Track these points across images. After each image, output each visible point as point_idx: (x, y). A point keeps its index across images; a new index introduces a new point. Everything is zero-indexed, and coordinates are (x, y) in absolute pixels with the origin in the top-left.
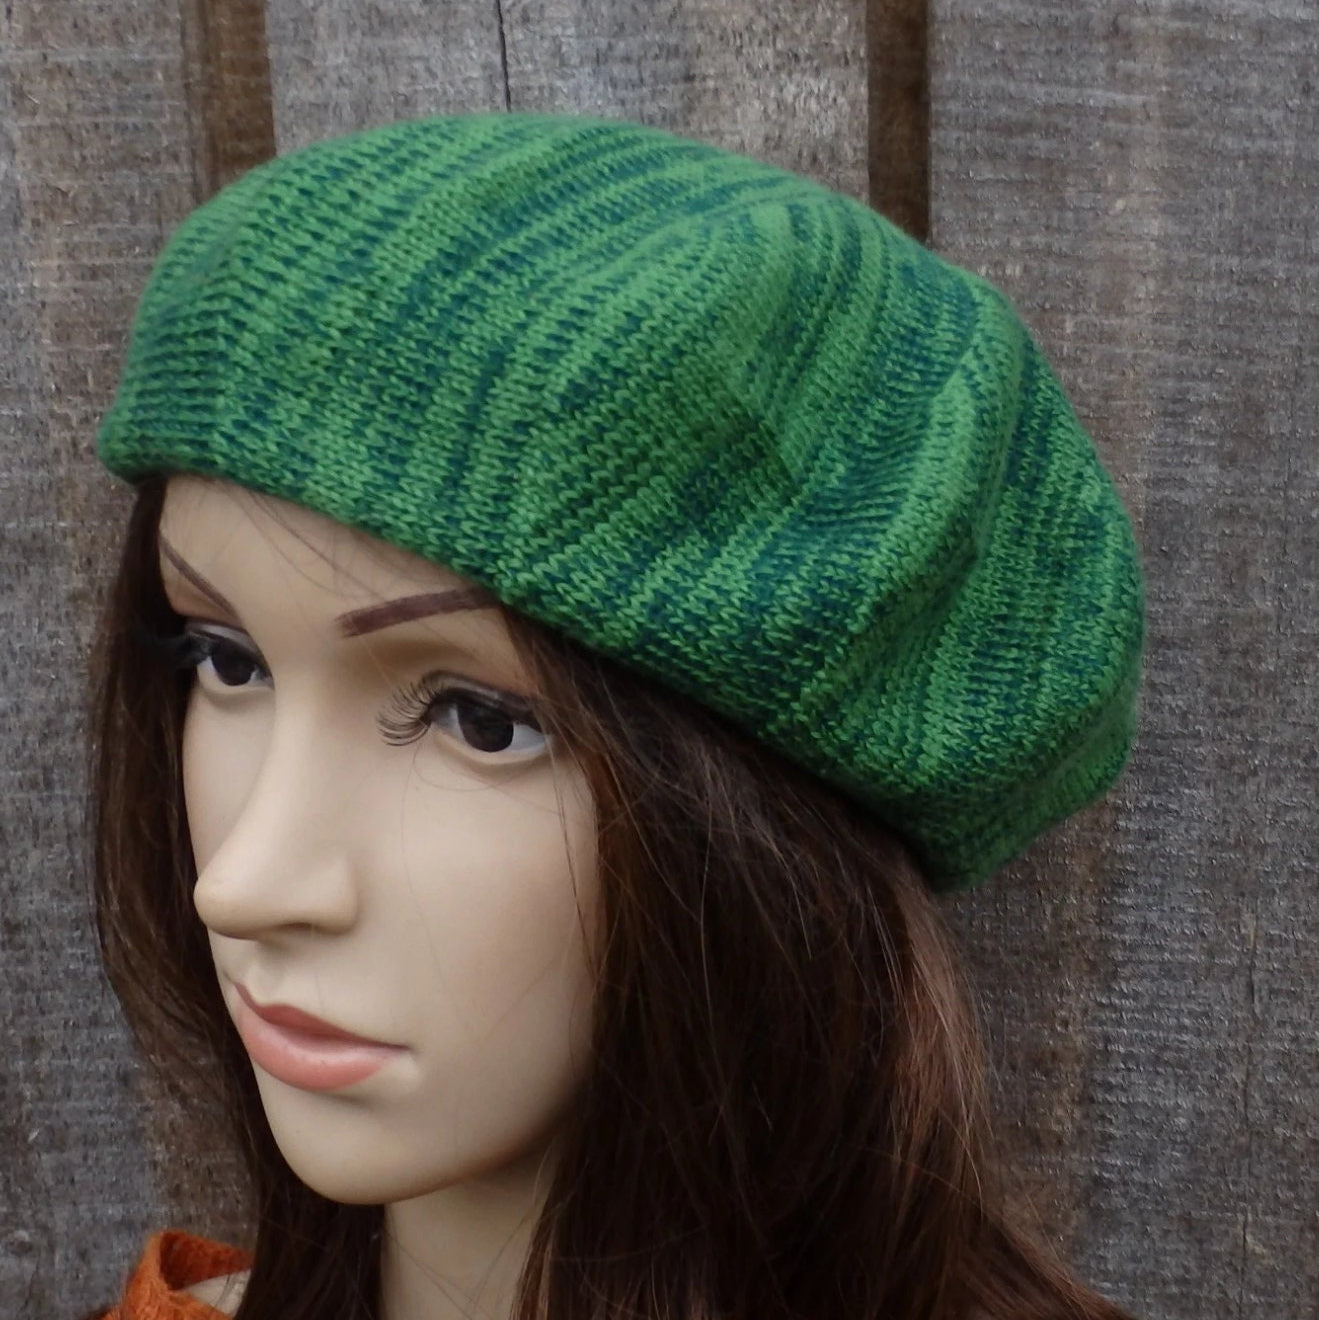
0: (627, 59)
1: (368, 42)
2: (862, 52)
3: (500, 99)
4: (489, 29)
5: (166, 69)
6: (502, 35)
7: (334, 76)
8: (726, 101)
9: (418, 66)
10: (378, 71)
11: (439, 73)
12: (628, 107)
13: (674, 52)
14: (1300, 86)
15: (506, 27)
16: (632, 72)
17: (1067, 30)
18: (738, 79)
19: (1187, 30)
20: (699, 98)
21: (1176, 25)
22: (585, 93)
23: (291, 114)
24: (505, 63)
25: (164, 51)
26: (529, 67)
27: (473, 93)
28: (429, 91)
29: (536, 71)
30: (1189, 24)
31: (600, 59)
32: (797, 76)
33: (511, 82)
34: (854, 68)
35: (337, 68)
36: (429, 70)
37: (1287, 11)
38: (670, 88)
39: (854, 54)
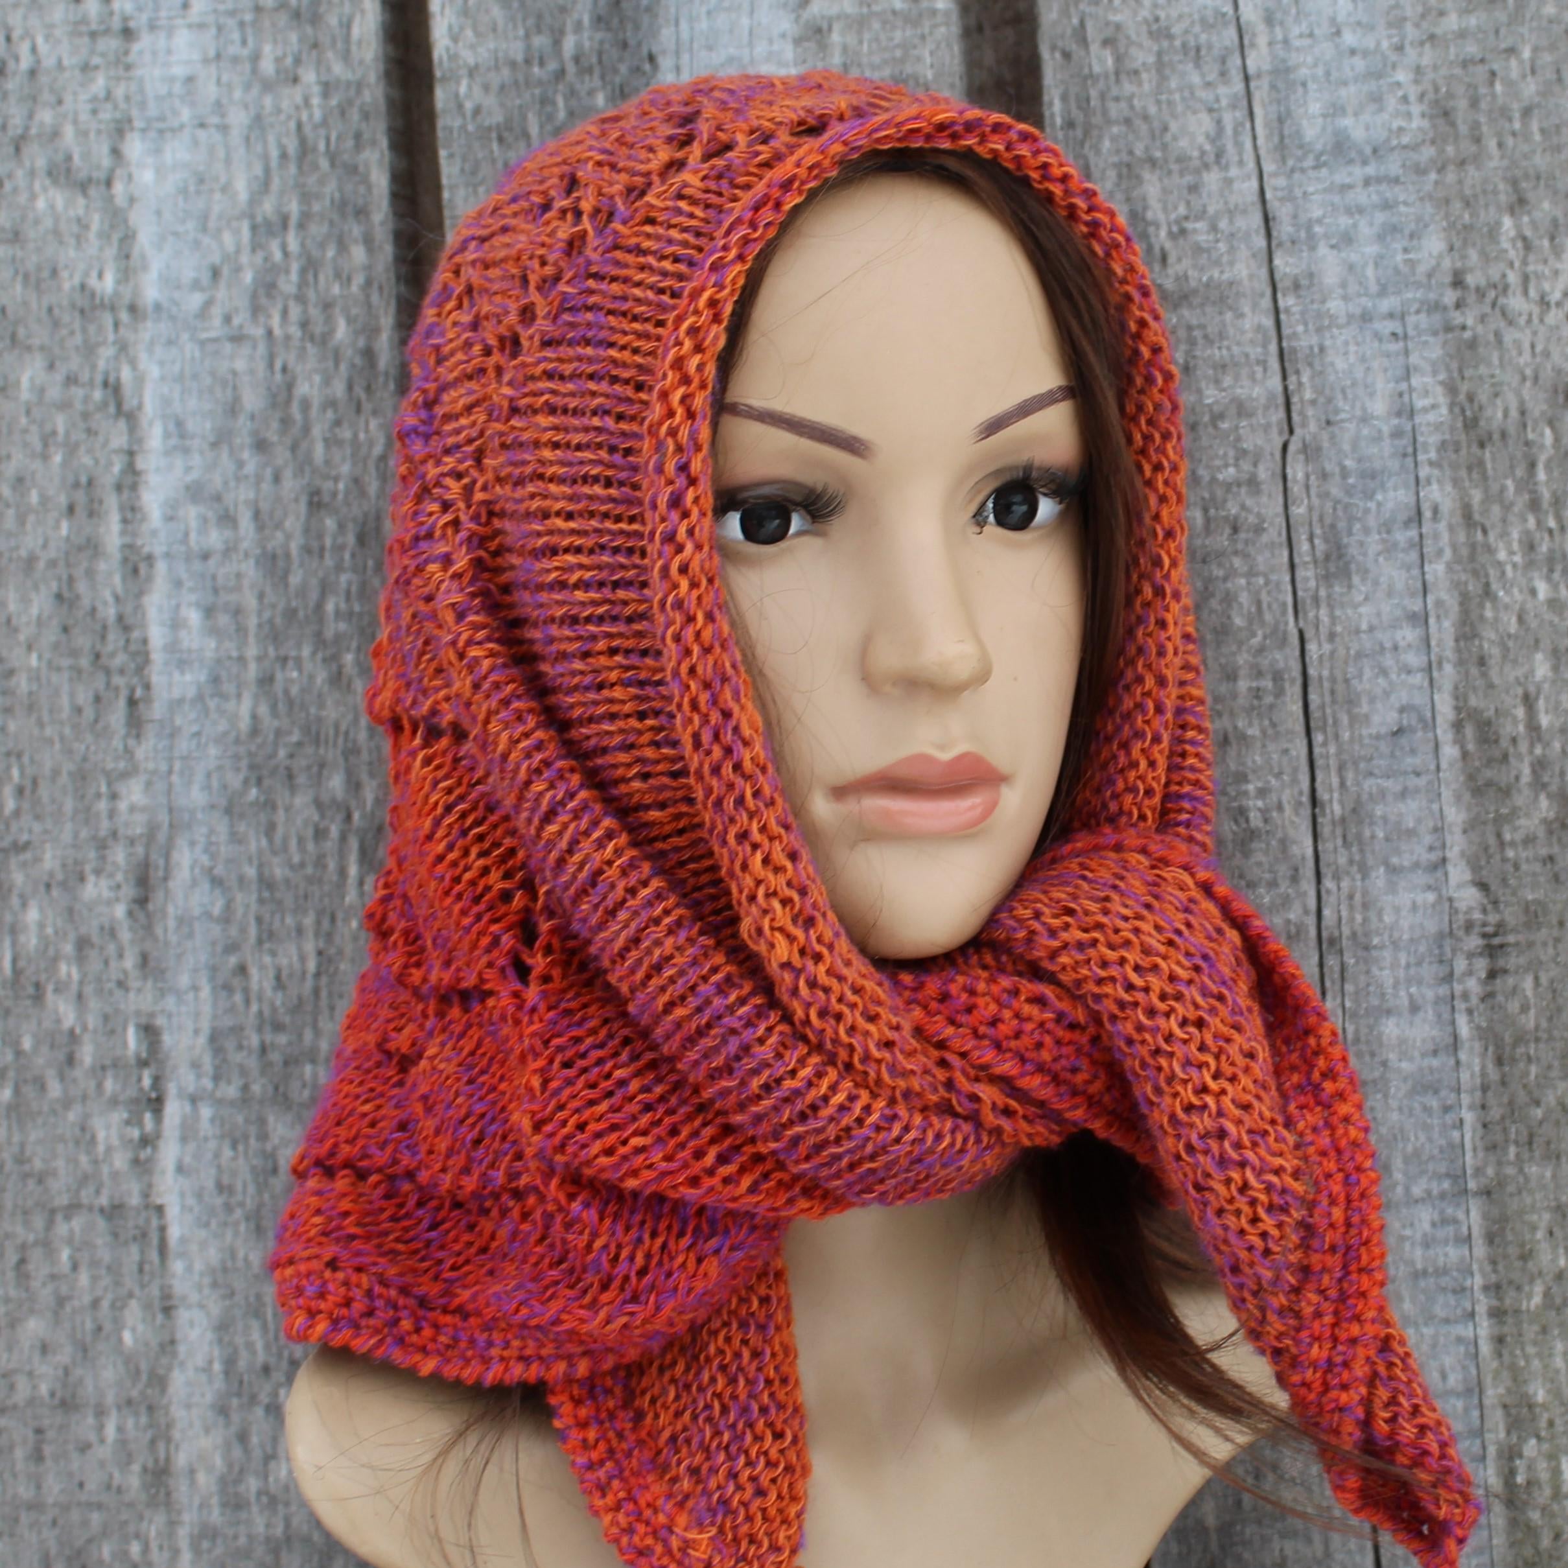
33: (1286, 344)
36: (1207, 337)
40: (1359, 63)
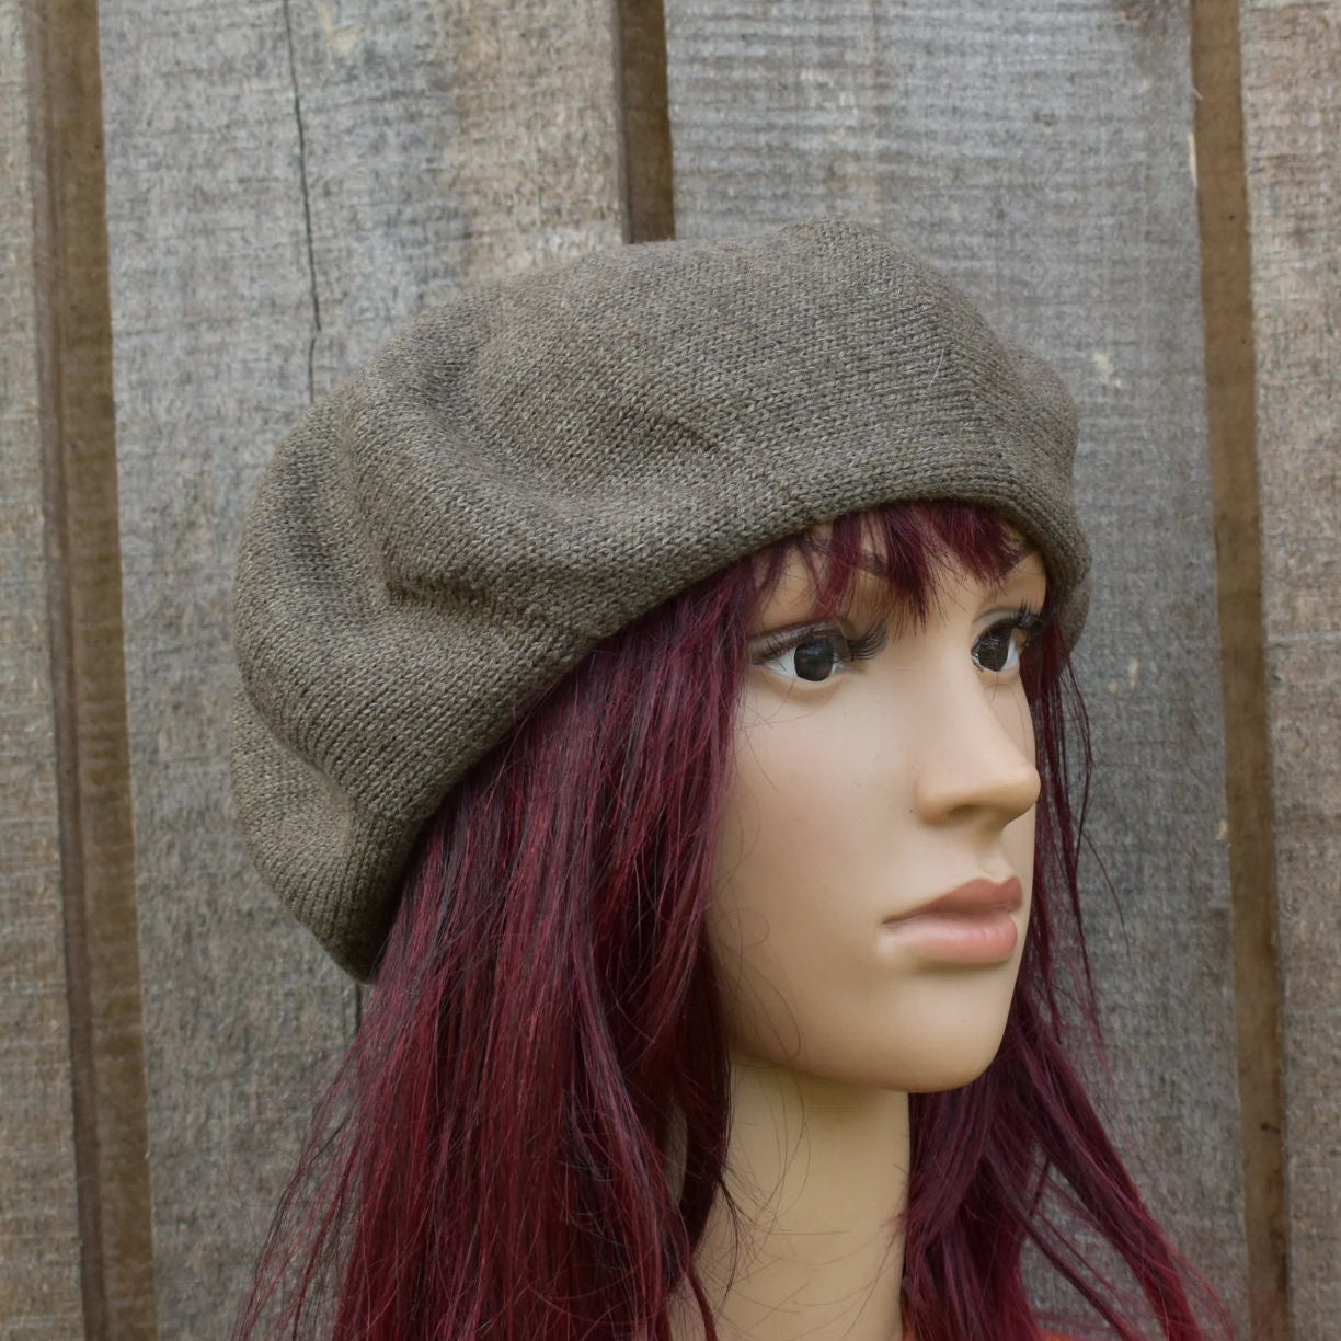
0: (413, 222)
1: (193, 218)
2: (616, 206)
3: (304, 260)
4: (296, 202)
5: (18, 251)
6: (307, 206)
7: (162, 245)
8: (499, 253)
9: (235, 236)
10: (201, 241)
11: (252, 239)
12: (415, 262)
13: (455, 214)
14: (995, 213)
15: (310, 200)
16: (418, 232)
17: (790, 176)
18: (510, 235)
19: (893, 172)
20: (476, 253)
21: (883, 167)
22: (378, 252)
23: (124, 281)
24: (309, 230)
25: (16, 234)
26: (330, 233)
27: (281, 256)
28: (244, 257)
29: (335, 236)
30: (894, 167)
31: (391, 223)
32: (559, 229)
33: (315, 246)
34: (611, 220)
35: (166, 239)
36: (244, 239)
37: (978, 152)
38: (452, 245)
39: (609, 208)
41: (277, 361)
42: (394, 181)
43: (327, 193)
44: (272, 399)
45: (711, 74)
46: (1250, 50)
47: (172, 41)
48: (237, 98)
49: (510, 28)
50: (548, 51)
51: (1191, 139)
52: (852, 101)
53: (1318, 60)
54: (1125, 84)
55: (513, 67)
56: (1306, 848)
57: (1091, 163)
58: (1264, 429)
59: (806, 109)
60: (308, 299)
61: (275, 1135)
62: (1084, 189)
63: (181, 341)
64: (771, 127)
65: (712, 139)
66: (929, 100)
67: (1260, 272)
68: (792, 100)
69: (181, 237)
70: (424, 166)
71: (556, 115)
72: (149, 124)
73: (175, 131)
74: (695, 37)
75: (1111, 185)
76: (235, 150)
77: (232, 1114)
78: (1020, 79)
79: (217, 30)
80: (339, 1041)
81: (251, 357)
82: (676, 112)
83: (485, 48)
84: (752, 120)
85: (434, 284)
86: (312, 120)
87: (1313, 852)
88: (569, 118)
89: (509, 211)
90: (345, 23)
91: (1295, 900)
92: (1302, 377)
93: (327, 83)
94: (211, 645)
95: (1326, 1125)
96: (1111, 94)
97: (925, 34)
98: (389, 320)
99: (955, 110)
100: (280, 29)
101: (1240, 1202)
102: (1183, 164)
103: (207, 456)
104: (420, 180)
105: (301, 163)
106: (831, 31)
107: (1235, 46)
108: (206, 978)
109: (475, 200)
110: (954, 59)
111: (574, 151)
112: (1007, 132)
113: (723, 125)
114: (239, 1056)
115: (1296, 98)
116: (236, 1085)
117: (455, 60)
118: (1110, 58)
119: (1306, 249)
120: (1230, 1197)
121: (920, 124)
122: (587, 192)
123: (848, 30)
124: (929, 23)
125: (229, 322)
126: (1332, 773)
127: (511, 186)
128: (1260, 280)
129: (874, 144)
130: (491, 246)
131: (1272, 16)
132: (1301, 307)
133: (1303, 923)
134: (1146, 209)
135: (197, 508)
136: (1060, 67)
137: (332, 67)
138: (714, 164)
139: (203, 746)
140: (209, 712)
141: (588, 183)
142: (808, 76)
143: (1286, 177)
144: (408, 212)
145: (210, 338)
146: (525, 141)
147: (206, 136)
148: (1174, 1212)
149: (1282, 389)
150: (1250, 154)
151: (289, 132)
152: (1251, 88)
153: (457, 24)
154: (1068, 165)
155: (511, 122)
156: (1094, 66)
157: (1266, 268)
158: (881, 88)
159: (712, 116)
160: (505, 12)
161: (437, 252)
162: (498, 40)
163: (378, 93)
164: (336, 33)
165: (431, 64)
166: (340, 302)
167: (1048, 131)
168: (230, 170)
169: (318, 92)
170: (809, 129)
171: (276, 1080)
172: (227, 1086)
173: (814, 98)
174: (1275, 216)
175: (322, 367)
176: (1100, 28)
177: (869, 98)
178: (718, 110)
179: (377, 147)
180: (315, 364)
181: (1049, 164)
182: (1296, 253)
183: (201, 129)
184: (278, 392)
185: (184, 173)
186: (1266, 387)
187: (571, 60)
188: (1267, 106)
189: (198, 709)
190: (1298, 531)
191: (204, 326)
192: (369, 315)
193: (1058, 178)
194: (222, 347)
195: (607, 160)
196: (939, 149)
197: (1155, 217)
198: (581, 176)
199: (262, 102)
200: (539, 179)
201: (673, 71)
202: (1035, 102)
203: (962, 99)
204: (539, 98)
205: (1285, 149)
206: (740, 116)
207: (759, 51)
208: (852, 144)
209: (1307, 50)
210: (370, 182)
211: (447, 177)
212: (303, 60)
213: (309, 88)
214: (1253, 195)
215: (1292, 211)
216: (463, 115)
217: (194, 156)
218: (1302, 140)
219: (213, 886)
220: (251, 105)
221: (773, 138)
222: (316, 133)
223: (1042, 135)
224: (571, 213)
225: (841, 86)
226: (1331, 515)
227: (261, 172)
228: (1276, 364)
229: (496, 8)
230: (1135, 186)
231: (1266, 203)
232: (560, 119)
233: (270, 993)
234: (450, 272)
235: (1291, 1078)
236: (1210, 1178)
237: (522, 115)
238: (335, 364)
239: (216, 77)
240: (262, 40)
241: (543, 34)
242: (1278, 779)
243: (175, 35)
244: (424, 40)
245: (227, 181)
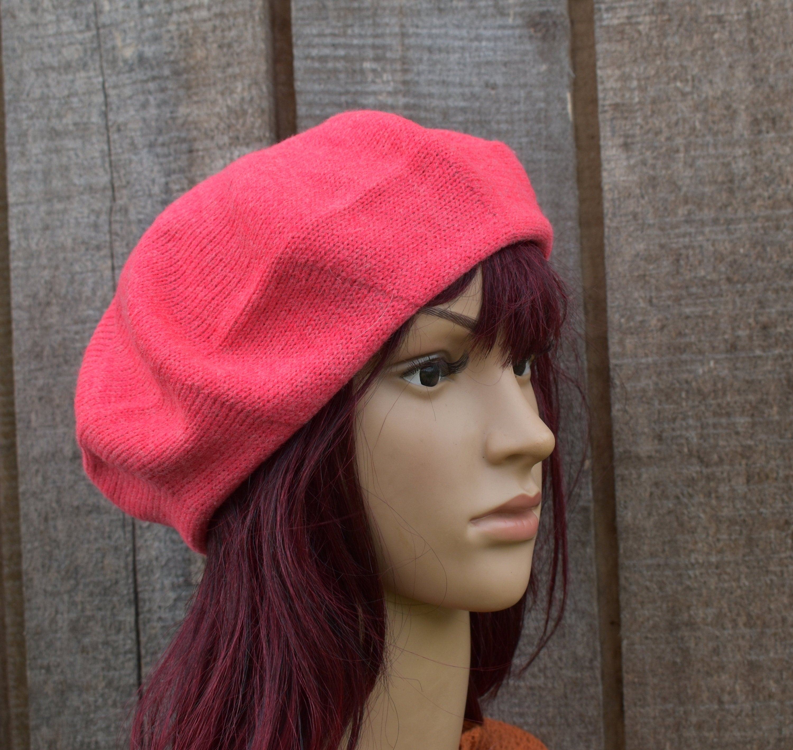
0: (163, 145)
1: (50, 144)
2: (267, 135)
3: (107, 165)
4: (103, 135)
6: (109, 138)
7: (34, 159)
8: (207, 161)
9: (72, 153)
10: (54, 156)
11: (80, 154)
12: (164, 165)
13: (184, 140)
15: (110, 134)
16: (165, 150)
18: (213, 151)
20: (195, 160)
22: (145, 161)
23: (15, 177)
24: (110, 150)
26: (120, 151)
27: (95, 163)
28: (76, 164)
29: (123, 152)
31: (151, 145)
32: (238, 147)
33: (113, 158)
35: (36, 155)
36: (77, 155)
37: (456, 104)
38: (183, 156)
39: (264, 136)
40: (151, 20)
41: (93, 218)
42: (153, 124)
43: (119, 130)
44: (91, 238)
45: (317, 65)
46: (600, 47)
47: (40, 52)
48: (73, 81)
49: (213, 42)
50: (232, 54)
51: (568, 96)
52: (390, 78)
53: (635, 53)
54: (533, 67)
55: (214, 63)
56: (631, 474)
57: (516, 108)
58: (607, 249)
59: (366, 82)
60: (109, 185)
61: (91, 624)
62: (512, 122)
63: (44, 208)
64: (347, 93)
65: (317, 99)
66: (430, 77)
67: (605, 165)
68: (358, 78)
69: (44, 154)
70: (169, 115)
71: (236, 87)
72: (28, 95)
73: (41, 99)
74: (309, 46)
75: (526, 120)
76: (71, 109)
77: (69, 612)
78: (478, 65)
79: (63, 46)
80: (124, 574)
81: (79, 216)
82: (298, 85)
83: (200, 53)
84: (338, 89)
85: (174, 177)
86: (112, 92)
87: (635, 476)
88: (243, 89)
89: (212, 138)
90: (128, 41)
91: (625, 502)
92: (628, 221)
93: (119, 73)
94: (58, 366)
95: (643, 623)
96: (525, 72)
97: (428, 42)
98: (150, 196)
99: (444, 82)
100: (95, 45)
101: (597, 663)
102: (564, 109)
103: (57, 268)
104: (166, 122)
105: (105, 115)
106: (378, 41)
107: (593, 46)
108: (55, 541)
109: (195, 133)
110: (443, 55)
111: (246, 107)
112: (472, 93)
113: (323, 92)
114: (72, 582)
115: (624, 73)
116: (71, 597)
117: (185, 60)
118: (525, 53)
119: (630, 153)
120: (591, 661)
121: (425, 89)
122: (253, 127)
123: (388, 41)
124: (430, 36)
125: (68, 198)
126: (644, 433)
127: (213, 125)
128: (605, 170)
129: (402, 101)
130: (203, 157)
131: (611, 30)
132: (627, 184)
133: (630, 514)
134: (545, 133)
135: (52, 295)
136: (499, 58)
137: (121, 64)
138: (318, 112)
139: (54, 419)
140: (57, 401)
141: (253, 123)
142: (367, 65)
143: (618, 115)
144: (161, 140)
145: (59, 206)
146: (220, 101)
147: (57, 102)
148: (561, 668)
149: (617, 228)
150: (601, 102)
151: (99, 99)
152: (600, 68)
153: (186, 41)
154: (503, 110)
155: (213, 92)
156: (517, 58)
157: (609, 163)
158: (405, 71)
159: (317, 87)
160: (210, 34)
161: (176, 160)
162: (207, 49)
163: (145, 78)
164: (124, 47)
165: (173, 62)
166: (125, 187)
167: (493, 92)
168: (69, 119)
169: (114, 78)
170: (367, 93)
171: (91, 594)
172: (66, 597)
173: (370, 77)
174: (613, 136)
175: (116, 222)
176: (520, 37)
177: (399, 77)
178: (320, 84)
179: (145, 106)
180: (113, 219)
181: (493, 110)
182: (624, 156)
183: (54, 98)
184: (93, 234)
185: (46, 121)
186: (609, 227)
187: (244, 58)
188: (609, 77)
189: (51, 400)
190: (626, 304)
191: (55, 201)
192: (140, 193)
193: (498, 117)
194: (65, 211)
195: (263, 111)
196: (435, 102)
197: (549, 137)
198: (249, 120)
199: (85, 83)
200: (227, 121)
201: (297, 64)
202: (486, 77)
203: (448, 76)
204: (228, 80)
205: (618, 100)
206: (331, 87)
207: (341, 52)
208: (390, 101)
209: (630, 47)
210: (141, 124)
211: (180, 121)
212: (107, 61)
213: (110, 76)
214: (602, 124)
215: (622, 133)
216: (188, 88)
217: (51, 111)
218: (627, 95)
219: (59, 492)
220: (80, 85)
221: (348, 98)
222: (113, 99)
223: (490, 95)
224: (244, 139)
225: (384, 70)
226: (643, 295)
227: (85, 120)
228: (614, 215)
229: (205, 33)
230: (538, 121)
231: (608, 129)
232: (239, 89)
233: (88, 549)
234: (182, 171)
235: (623, 597)
236: (580, 651)
237: (220, 87)
238: (123, 219)
239: (62, 71)
240: (85, 51)
241: (230, 46)
242: (616, 438)
243: (41, 49)
244: (169, 49)
245: (67, 125)
